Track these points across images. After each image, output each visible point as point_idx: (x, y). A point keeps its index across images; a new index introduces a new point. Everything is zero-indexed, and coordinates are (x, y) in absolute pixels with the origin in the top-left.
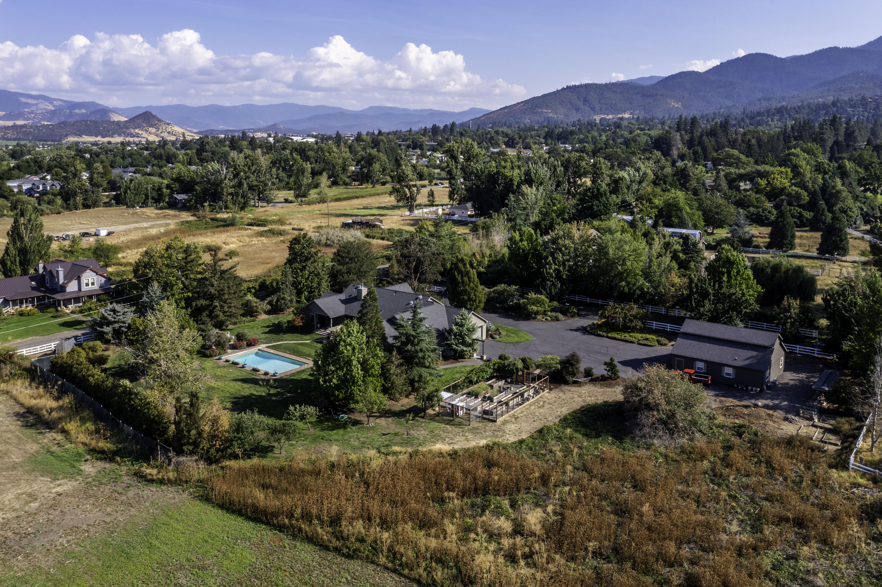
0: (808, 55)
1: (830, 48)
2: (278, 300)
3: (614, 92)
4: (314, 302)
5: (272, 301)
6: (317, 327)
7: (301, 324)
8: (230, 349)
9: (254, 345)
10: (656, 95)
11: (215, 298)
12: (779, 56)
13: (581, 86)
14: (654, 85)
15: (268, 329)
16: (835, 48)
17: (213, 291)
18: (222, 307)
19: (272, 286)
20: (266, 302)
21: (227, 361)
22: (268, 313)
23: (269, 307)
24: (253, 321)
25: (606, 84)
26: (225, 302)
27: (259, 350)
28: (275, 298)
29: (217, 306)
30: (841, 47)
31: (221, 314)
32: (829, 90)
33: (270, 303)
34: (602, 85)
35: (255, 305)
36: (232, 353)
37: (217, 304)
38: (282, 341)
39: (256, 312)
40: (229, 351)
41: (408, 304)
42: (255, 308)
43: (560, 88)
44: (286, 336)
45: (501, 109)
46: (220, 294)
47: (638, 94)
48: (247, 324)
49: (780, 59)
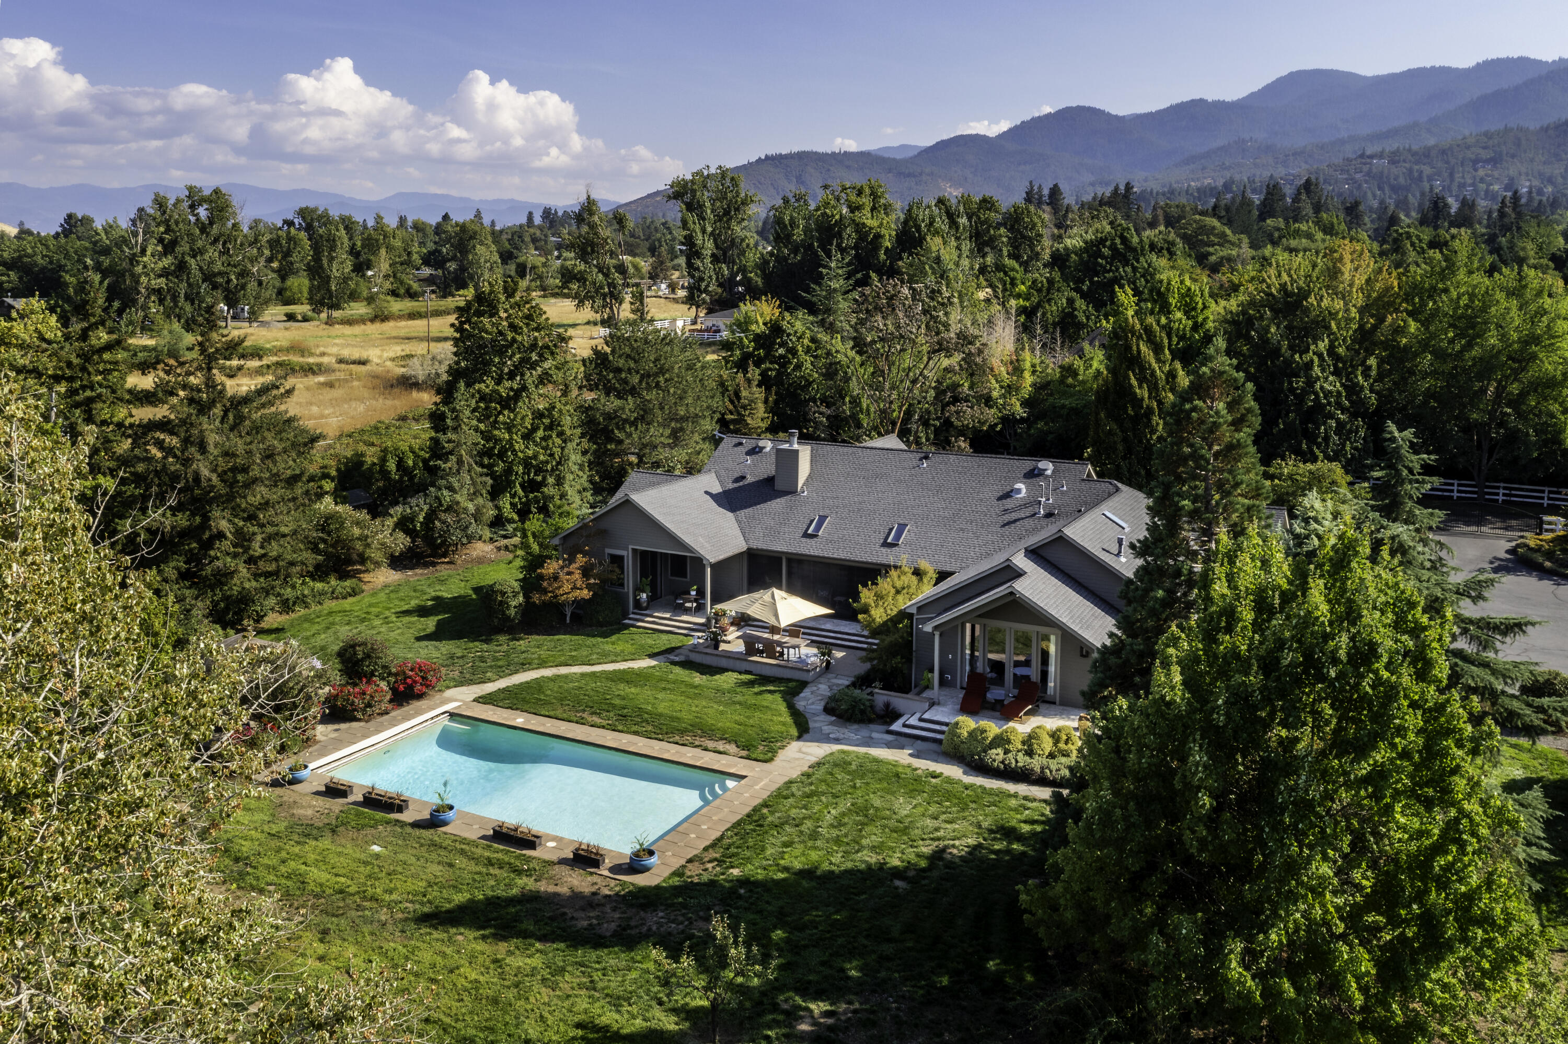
0: (1159, 112)
1: (1193, 101)
2: (431, 516)
3: (848, 167)
4: (627, 503)
5: (412, 519)
6: (637, 604)
7: (586, 594)
8: (327, 719)
9: (420, 696)
10: (921, 174)
11: (210, 502)
12: (1114, 112)
13: (790, 156)
14: (915, 156)
15: (430, 624)
16: (1201, 100)
17: (205, 472)
18: (242, 539)
19: (385, 473)
20: (390, 522)
21: (334, 791)
22: (397, 562)
23: (401, 541)
24: (354, 593)
25: (834, 154)
26: (252, 518)
27: (452, 715)
28: (419, 506)
29: (221, 535)
30: (1210, 100)
31: (243, 570)
32: (1204, 169)
33: (404, 525)
34: (827, 154)
35: (356, 531)
36: (338, 744)
37: (224, 525)
38: (525, 665)
39: (363, 559)
40: (322, 732)
41: (1007, 495)
42: (359, 546)
43: (753, 159)
44: (528, 644)
45: (649, 196)
46: (232, 484)
47: (890, 171)
48: (330, 605)
49: (1116, 116)
